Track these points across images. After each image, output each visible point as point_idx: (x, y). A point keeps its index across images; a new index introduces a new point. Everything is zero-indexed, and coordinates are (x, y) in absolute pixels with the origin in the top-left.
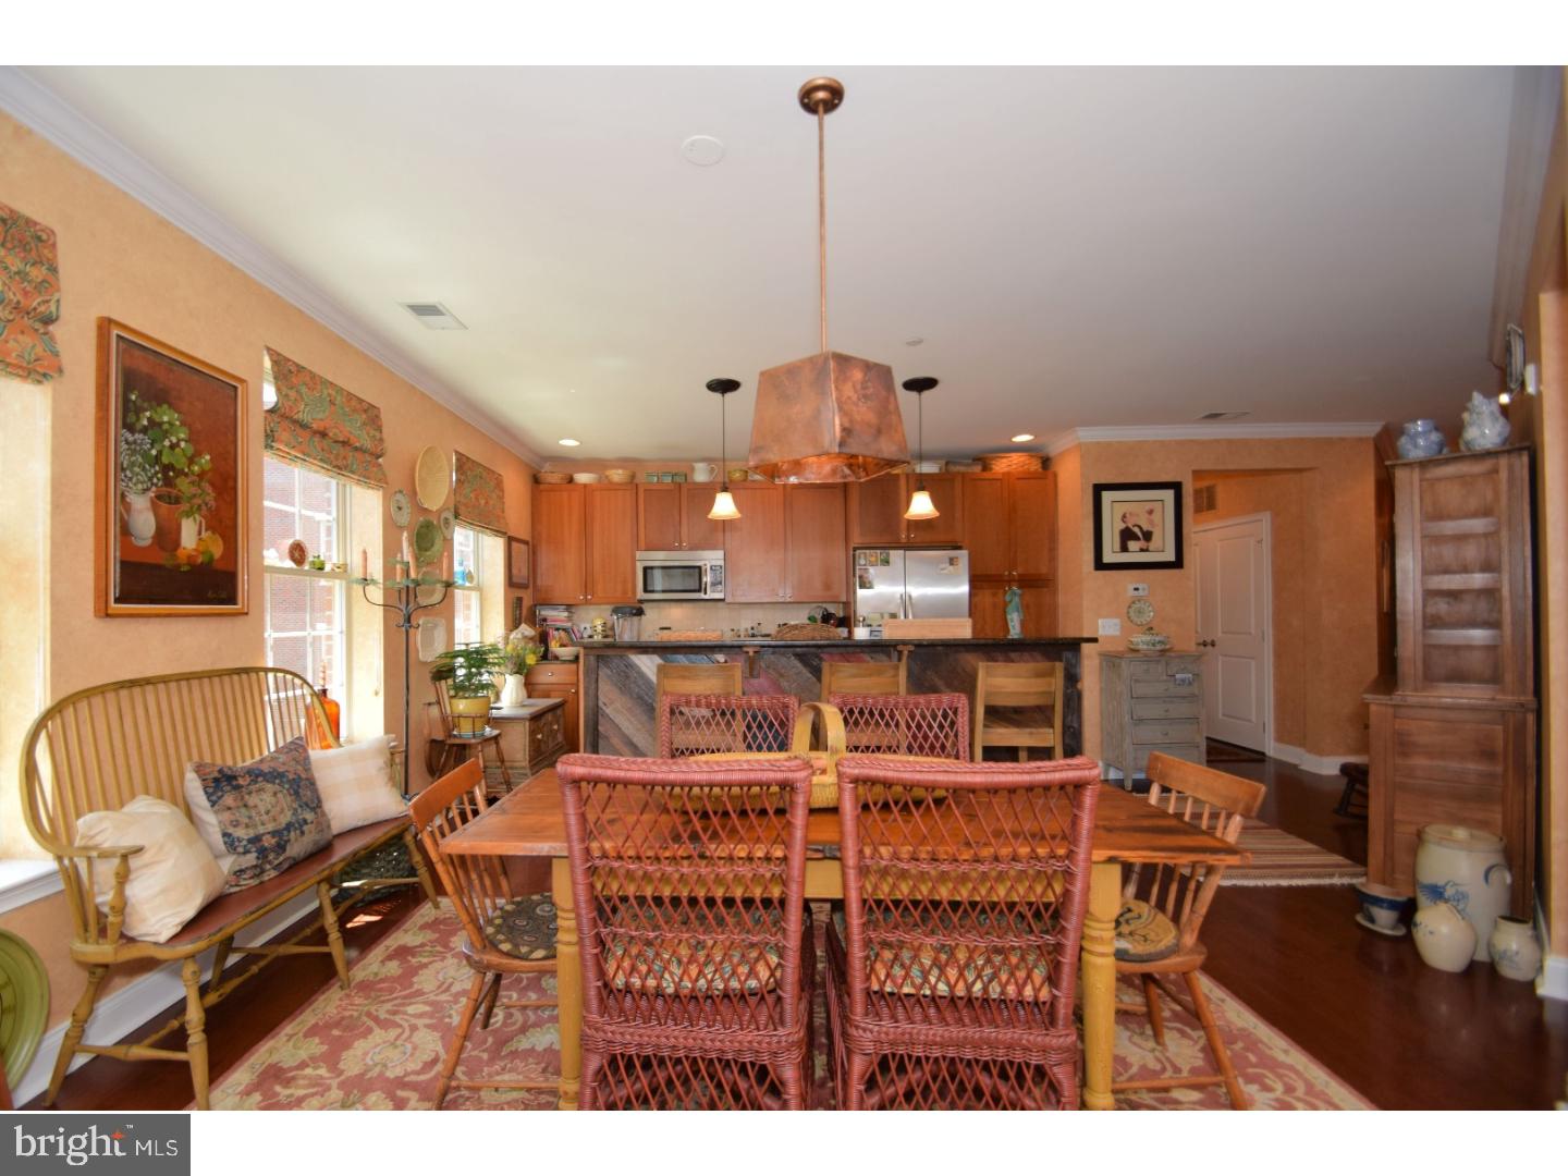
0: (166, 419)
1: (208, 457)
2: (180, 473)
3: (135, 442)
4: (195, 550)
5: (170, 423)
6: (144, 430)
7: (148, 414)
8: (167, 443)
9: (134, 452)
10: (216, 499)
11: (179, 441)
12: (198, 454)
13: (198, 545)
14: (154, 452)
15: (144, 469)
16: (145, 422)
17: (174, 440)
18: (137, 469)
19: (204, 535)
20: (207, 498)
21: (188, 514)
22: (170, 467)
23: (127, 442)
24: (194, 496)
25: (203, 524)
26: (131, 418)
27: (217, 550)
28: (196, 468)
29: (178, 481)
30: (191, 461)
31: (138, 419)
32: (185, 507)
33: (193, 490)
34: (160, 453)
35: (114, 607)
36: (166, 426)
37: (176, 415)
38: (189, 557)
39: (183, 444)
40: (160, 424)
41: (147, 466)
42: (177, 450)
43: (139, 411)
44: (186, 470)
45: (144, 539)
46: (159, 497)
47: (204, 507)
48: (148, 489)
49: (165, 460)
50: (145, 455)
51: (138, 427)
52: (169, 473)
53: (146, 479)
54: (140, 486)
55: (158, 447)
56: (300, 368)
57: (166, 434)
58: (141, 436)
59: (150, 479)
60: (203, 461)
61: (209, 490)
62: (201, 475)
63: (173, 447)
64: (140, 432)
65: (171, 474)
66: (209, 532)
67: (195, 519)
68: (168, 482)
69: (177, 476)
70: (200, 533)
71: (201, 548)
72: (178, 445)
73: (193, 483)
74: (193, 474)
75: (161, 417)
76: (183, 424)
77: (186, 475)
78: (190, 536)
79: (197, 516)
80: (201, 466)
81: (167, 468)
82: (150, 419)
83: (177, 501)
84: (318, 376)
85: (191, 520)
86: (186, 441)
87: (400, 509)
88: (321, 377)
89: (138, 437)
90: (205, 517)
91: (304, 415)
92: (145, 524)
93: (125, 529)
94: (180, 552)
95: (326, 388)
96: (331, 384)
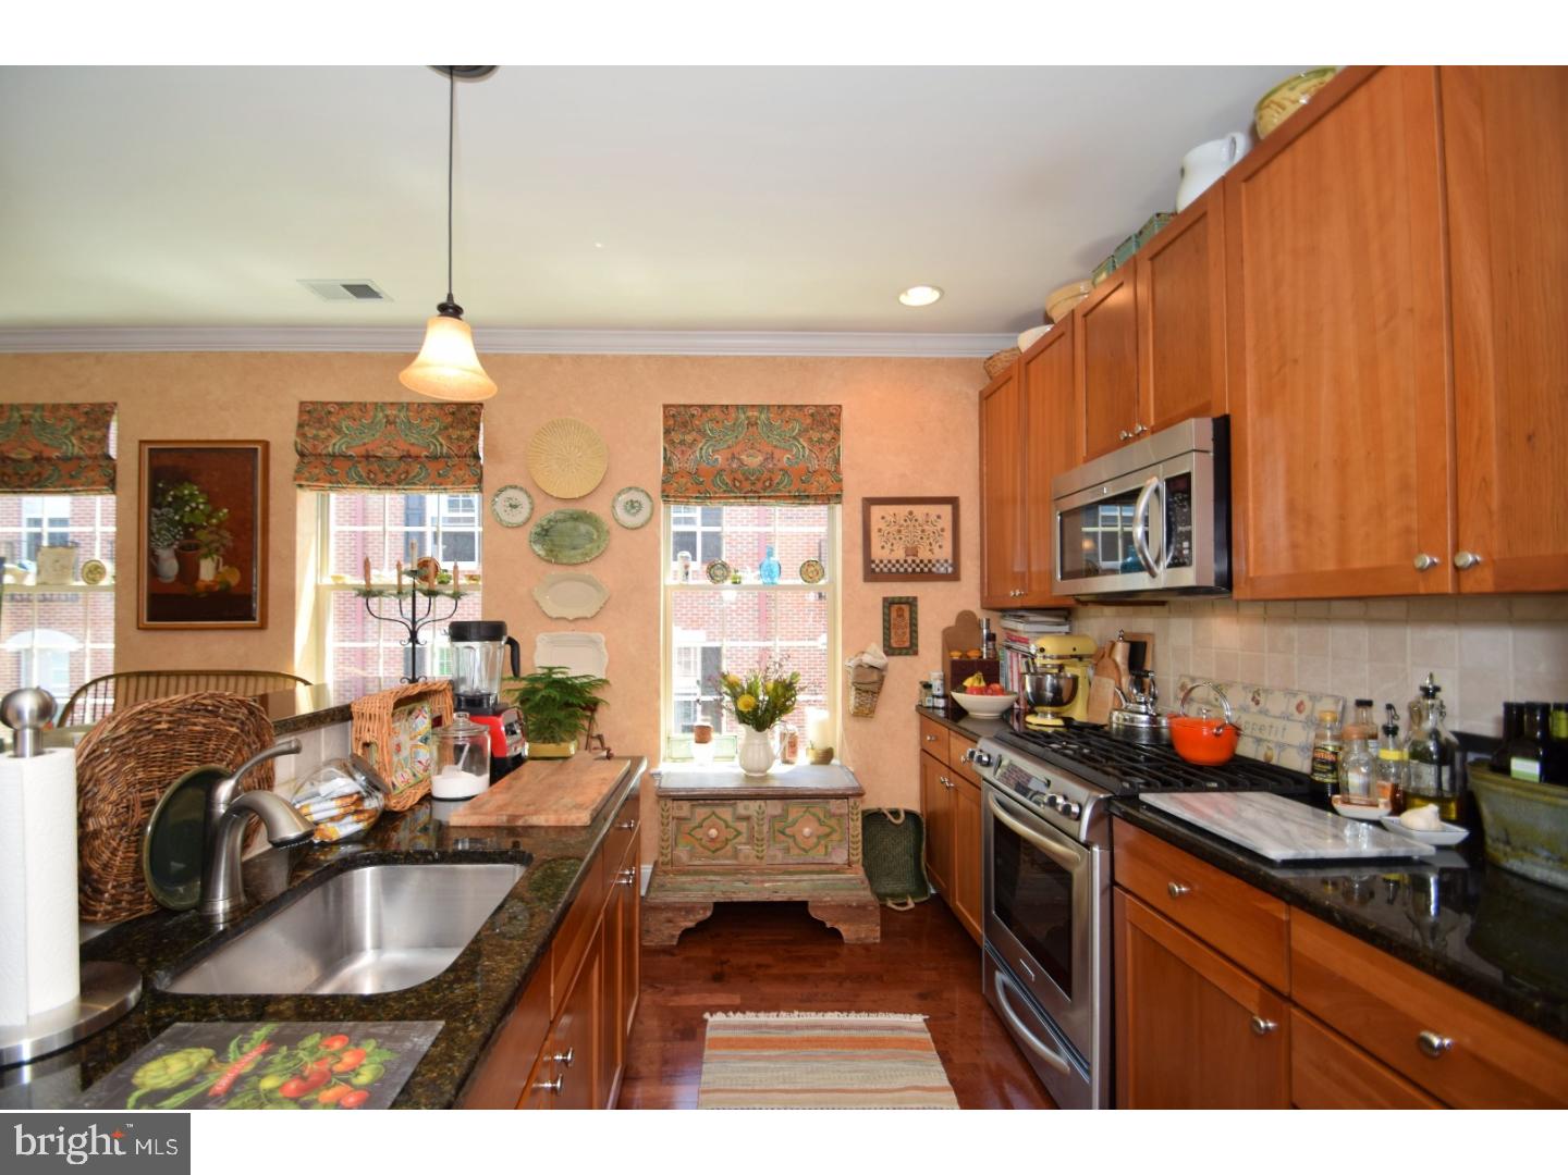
0: (186, 492)
1: (225, 511)
2: (199, 527)
3: (162, 515)
4: (213, 581)
5: (191, 495)
6: (170, 505)
7: (172, 493)
8: (188, 509)
9: (161, 521)
10: (233, 541)
11: (198, 504)
12: (217, 509)
13: (216, 577)
14: (177, 518)
15: (169, 531)
16: (170, 499)
17: (194, 505)
18: (163, 532)
19: (221, 569)
20: (225, 541)
21: (206, 556)
22: (191, 525)
23: (156, 516)
24: (212, 542)
25: (221, 560)
26: (159, 499)
27: (234, 578)
28: (214, 521)
29: (198, 534)
30: (209, 516)
31: (165, 498)
32: (204, 550)
33: (211, 537)
34: (182, 517)
35: (145, 623)
36: (187, 498)
37: (195, 487)
38: (207, 587)
39: (201, 507)
40: (182, 498)
41: (171, 528)
42: (197, 511)
43: (164, 492)
44: (205, 524)
45: (169, 578)
46: (182, 547)
47: (222, 549)
48: (172, 544)
49: (186, 521)
50: (171, 521)
51: (165, 503)
52: (189, 530)
53: (170, 537)
54: (166, 543)
55: (181, 513)
57: (187, 503)
58: (166, 509)
59: (174, 537)
60: (221, 514)
61: (227, 534)
62: (219, 526)
63: (192, 510)
64: (166, 506)
65: (191, 530)
66: (227, 567)
67: (213, 559)
68: (188, 535)
69: (195, 531)
70: (217, 568)
71: (218, 580)
72: (197, 507)
73: (211, 532)
74: (211, 525)
75: (182, 492)
76: (201, 492)
77: (205, 528)
79: (215, 557)
80: (219, 518)
81: (186, 527)
82: (174, 497)
83: (197, 547)
84: (370, 404)
85: (209, 560)
86: (203, 503)
87: (513, 506)
88: (376, 404)
89: (164, 510)
90: (223, 556)
91: (337, 447)
92: (170, 566)
93: (154, 572)
94: (200, 585)
95: (383, 411)
96: (392, 404)
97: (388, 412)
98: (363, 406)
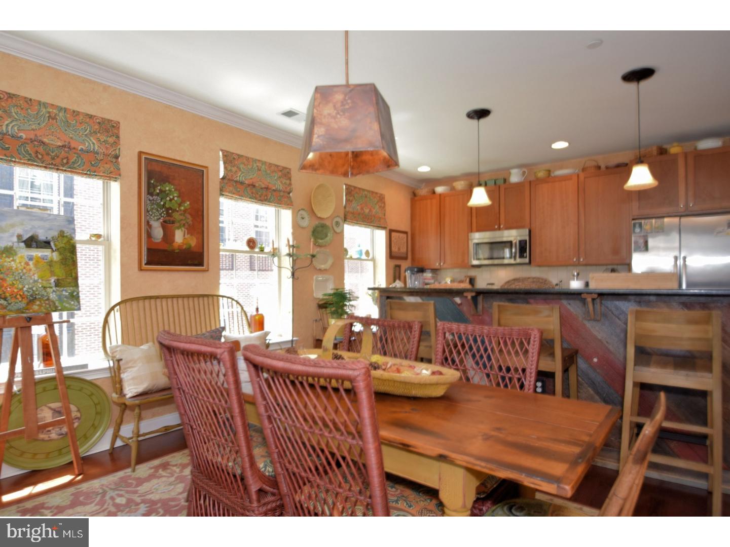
0: (167, 189)
1: (188, 203)
2: (174, 211)
3: (153, 200)
4: (182, 243)
5: (170, 190)
6: (158, 195)
7: (159, 188)
8: (168, 199)
9: (153, 204)
10: (192, 221)
11: (174, 197)
12: (183, 202)
13: (184, 240)
14: (162, 203)
15: (157, 210)
16: (158, 191)
17: (171, 197)
18: (154, 211)
19: (186, 236)
20: (188, 221)
21: (178, 228)
22: (170, 208)
23: (150, 200)
24: (182, 220)
25: (186, 231)
26: (152, 190)
27: (193, 242)
28: (182, 208)
29: (173, 214)
30: (180, 205)
31: (155, 190)
32: (177, 225)
33: (181, 217)
34: (165, 203)
35: (144, 266)
36: (167, 192)
37: (172, 187)
38: (179, 246)
39: (176, 199)
40: (165, 191)
41: (159, 209)
42: (173, 201)
43: (155, 187)
44: (178, 209)
45: (157, 239)
46: (165, 222)
47: (186, 225)
48: (159, 219)
49: (167, 206)
50: (158, 205)
51: (155, 193)
52: (169, 211)
53: (158, 214)
54: (156, 218)
55: (164, 201)
56: (240, 156)
57: (168, 195)
58: (156, 197)
59: (161, 214)
60: (186, 205)
61: (189, 216)
62: (185, 211)
63: (171, 200)
64: (156, 195)
66: (189, 236)
67: (182, 230)
68: (168, 215)
69: (173, 212)
70: (184, 236)
71: (185, 242)
72: (173, 199)
73: (181, 215)
74: (181, 210)
75: (165, 188)
76: (176, 190)
77: (177, 211)
78: (179, 237)
79: (183, 229)
80: (185, 207)
81: (168, 209)
82: (160, 190)
83: (173, 222)
84: (251, 158)
85: (180, 230)
86: (177, 197)
87: (303, 218)
88: (253, 159)
89: (155, 197)
90: (187, 229)
91: (241, 178)
92: (158, 233)
93: (149, 236)
94: (174, 244)
95: (256, 163)
96: (259, 161)
97: (258, 164)
98: (248, 159)
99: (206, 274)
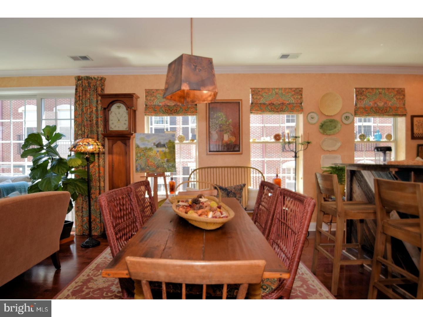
1: (231, 120)
4: (228, 140)
7: (216, 115)
8: (220, 119)
9: (213, 123)
10: (233, 129)
12: (228, 120)
16: (215, 117)
18: (213, 126)
19: (230, 137)
20: (231, 129)
21: (226, 133)
23: (211, 122)
24: (227, 129)
26: (212, 117)
27: (234, 140)
28: (228, 123)
30: (226, 122)
34: (218, 122)
35: (208, 153)
36: (220, 116)
38: (226, 142)
39: (224, 119)
41: (215, 125)
43: (213, 115)
44: (225, 124)
45: (215, 140)
46: (219, 131)
47: (230, 131)
48: (216, 130)
49: (220, 123)
50: (215, 123)
53: (215, 128)
54: (214, 130)
56: (263, 89)
57: (220, 118)
60: (230, 121)
61: (231, 127)
62: (229, 124)
63: (222, 120)
65: (221, 126)
66: (231, 136)
67: (227, 134)
69: (223, 126)
70: (229, 137)
72: (223, 119)
73: (227, 126)
74: (227, 124)
75: (218, 115)
76: (224, 115)
77: (225, 125)
78: (226, 138)
79: (228, 133)
83: (223, 131)
84: (271, 88)
85: (226, 134)
87: (313, 118)
88: (272, 88)
89: (213, 120)
90: (230, 133)
91: (263, 101)
92: (215, 136)
93: (211, 138)
94: (224, 141)
95: (274, 90)
96: (277, 88)
97: (276, 91)
98: (269, 89)
99: (242, 156)
